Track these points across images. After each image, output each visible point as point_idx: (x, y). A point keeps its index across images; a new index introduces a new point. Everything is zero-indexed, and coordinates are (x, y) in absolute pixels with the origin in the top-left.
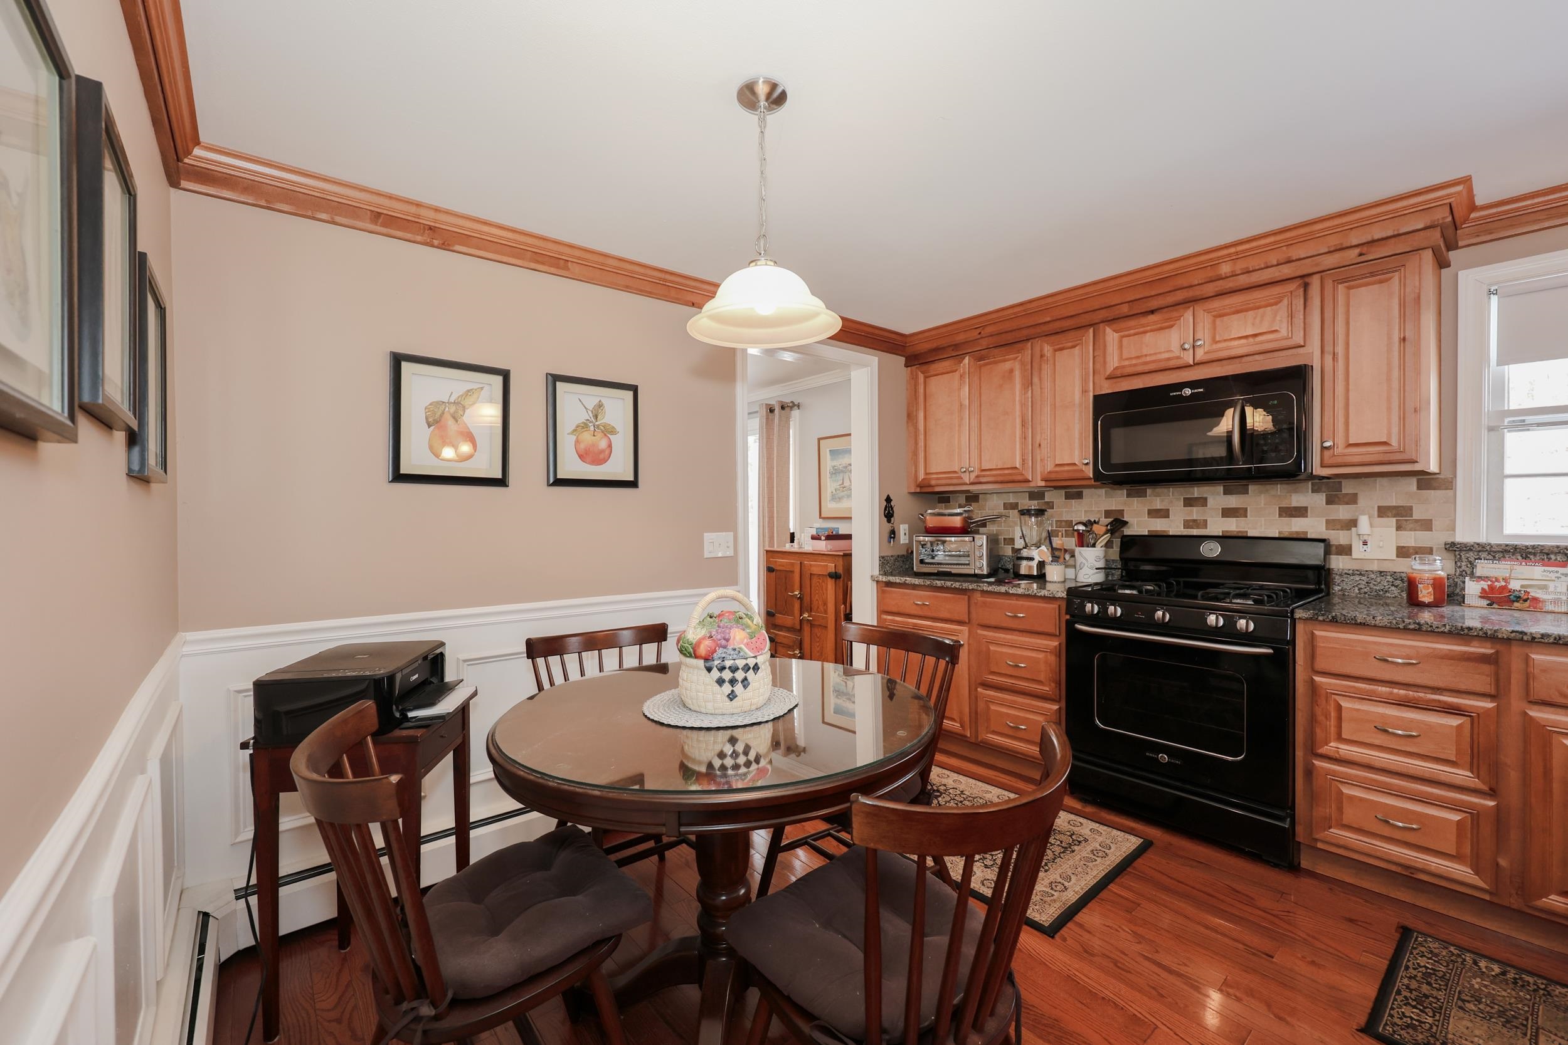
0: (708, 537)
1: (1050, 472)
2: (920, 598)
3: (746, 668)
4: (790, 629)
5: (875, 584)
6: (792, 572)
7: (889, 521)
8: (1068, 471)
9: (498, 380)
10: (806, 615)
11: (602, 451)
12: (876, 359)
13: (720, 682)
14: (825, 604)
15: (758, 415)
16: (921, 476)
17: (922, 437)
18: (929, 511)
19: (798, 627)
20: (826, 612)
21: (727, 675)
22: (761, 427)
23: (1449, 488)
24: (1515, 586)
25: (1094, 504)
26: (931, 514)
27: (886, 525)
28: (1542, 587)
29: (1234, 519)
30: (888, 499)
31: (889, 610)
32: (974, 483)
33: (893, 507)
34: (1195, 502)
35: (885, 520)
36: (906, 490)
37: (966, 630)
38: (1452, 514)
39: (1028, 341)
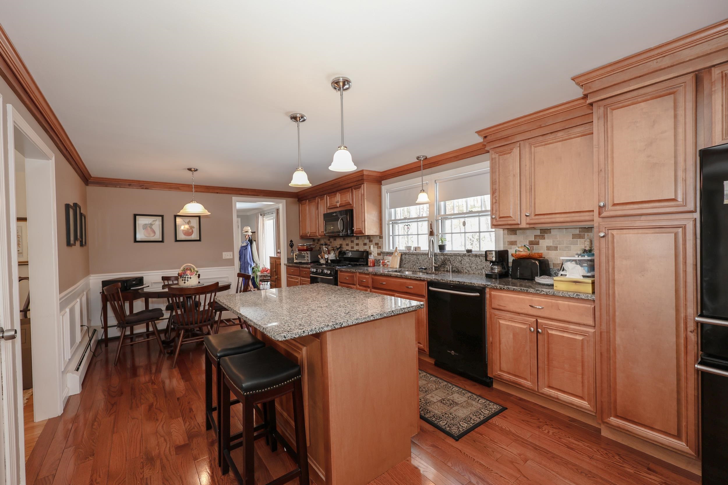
0: (224, 253)
1: (320, 234)
2: (292, 269)
3: (188, 278)
5: (286, 266)
6: (274, 263)
7: (292, 247)
8: (324, 234)
9: (161, 218)
10: (276, 276)
11: (190, 233)
12: (285, 201)
13: (183, 280)
15: (275, 212)
16: (301, 234)
17: (301, 223)
18: (300, 244)
19: (275, 280)
21: (184, 279)
22: (276, 216)
23: (383, 238)
24: (386, 261)
25: (338, 243)
26: (301, 246)
27: (290, 249)
28: (389, 262)
29: (357, 246)
30: (291, 241)
31: (288, 273)
32: (309, 236)
33: (293, 243)
34: (352, 242)
35: (290, 247)
36: (299, 238)
37: (299, 278)
38: (383, 245)
39: (316, 197)
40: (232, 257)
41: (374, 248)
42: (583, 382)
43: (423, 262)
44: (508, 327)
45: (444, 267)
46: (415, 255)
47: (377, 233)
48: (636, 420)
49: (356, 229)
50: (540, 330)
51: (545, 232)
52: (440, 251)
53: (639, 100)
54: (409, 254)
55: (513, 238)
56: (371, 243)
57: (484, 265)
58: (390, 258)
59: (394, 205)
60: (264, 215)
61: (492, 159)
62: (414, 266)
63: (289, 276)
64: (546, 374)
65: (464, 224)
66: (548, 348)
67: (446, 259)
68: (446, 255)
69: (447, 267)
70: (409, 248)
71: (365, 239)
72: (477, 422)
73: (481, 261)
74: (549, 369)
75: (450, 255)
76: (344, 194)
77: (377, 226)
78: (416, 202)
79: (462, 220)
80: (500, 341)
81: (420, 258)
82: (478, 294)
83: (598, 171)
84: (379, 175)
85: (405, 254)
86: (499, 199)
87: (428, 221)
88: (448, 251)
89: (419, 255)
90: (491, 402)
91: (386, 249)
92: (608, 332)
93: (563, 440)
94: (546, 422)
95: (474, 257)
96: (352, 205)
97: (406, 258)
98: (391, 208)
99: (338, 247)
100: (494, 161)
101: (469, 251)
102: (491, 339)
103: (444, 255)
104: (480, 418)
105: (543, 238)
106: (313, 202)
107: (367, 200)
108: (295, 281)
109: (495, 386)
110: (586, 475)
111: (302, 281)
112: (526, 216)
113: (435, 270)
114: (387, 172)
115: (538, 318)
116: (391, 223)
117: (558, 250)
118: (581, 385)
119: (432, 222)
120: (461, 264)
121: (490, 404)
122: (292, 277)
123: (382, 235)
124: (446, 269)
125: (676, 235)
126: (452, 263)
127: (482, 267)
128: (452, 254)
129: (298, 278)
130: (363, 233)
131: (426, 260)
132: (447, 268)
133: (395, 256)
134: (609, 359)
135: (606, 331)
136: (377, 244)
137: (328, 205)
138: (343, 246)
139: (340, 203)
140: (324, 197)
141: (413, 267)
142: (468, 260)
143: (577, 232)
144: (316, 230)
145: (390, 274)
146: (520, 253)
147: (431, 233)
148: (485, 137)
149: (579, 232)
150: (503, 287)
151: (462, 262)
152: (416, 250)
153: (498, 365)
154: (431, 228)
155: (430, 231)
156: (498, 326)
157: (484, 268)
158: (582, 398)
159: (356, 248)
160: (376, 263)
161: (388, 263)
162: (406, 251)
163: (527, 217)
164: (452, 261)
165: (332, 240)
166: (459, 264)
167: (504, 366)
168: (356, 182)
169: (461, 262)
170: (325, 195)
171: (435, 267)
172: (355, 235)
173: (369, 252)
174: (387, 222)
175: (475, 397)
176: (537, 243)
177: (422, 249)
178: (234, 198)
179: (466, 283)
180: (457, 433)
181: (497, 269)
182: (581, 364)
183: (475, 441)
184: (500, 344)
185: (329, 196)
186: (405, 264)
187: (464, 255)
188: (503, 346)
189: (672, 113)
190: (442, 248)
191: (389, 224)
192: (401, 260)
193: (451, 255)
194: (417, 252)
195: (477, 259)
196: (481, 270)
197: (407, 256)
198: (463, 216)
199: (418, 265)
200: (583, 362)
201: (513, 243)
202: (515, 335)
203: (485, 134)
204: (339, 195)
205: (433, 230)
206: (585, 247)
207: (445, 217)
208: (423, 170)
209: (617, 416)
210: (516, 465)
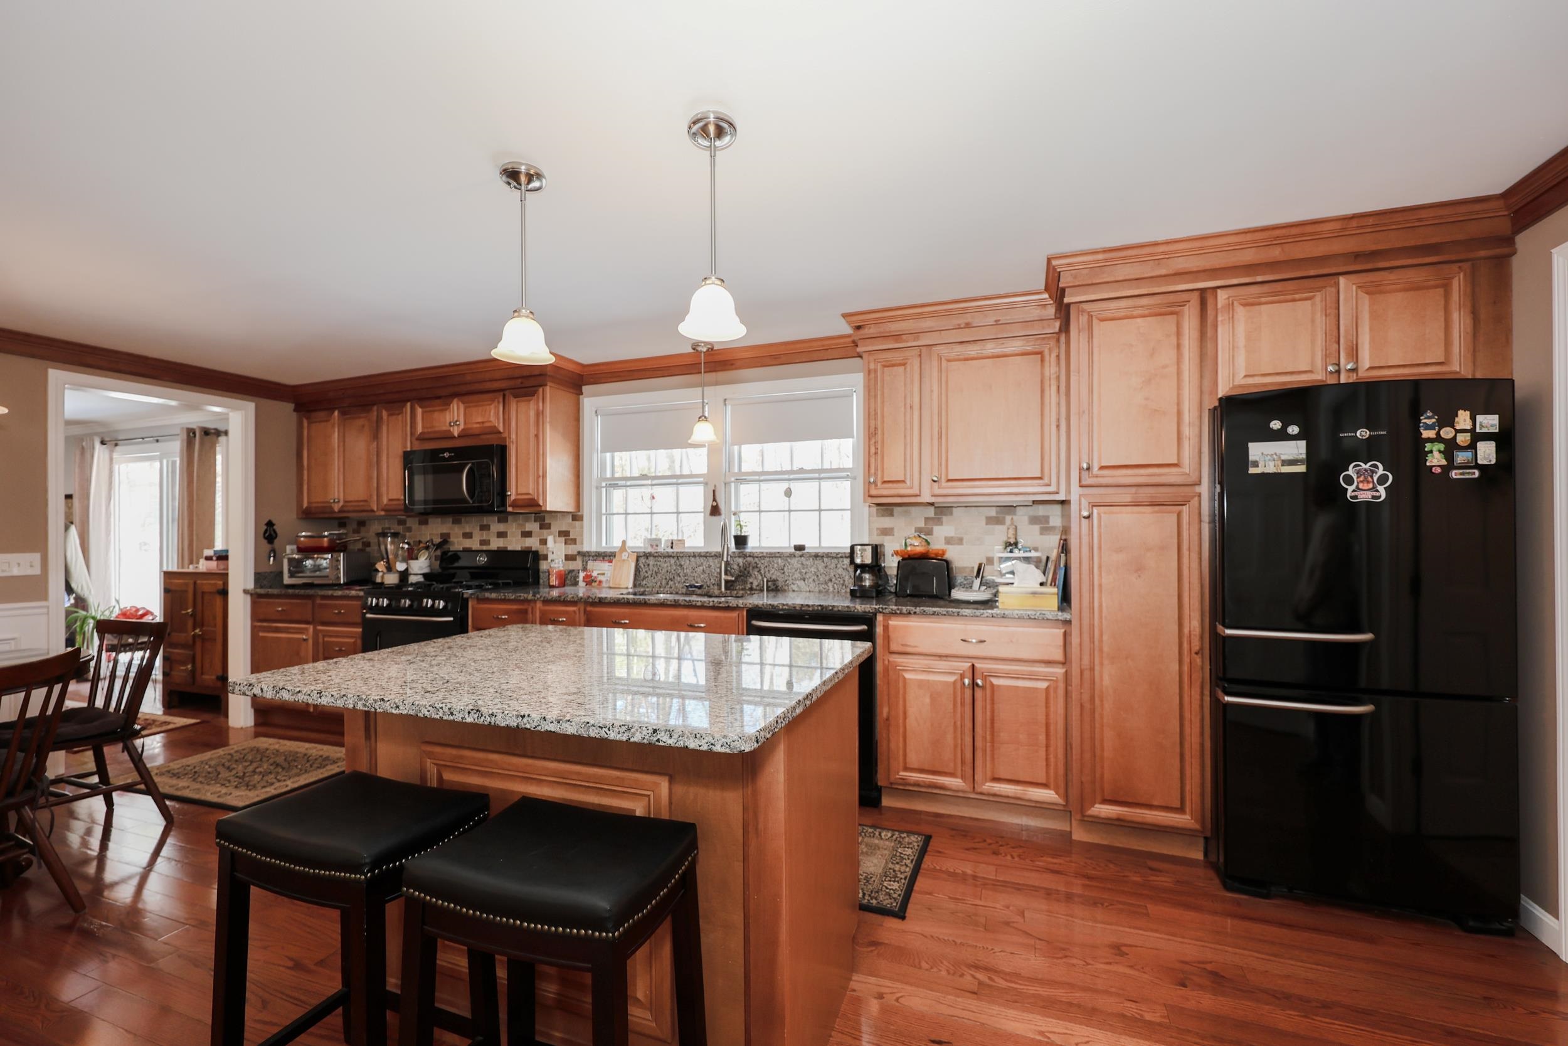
1: (386, 505)
2: (281, 605)
4: (184, 646)
5: (248, 598)
6: (186, 591)
7: (271, 541)
8: (396, 505)
10: (197, 631)
12: (252, 405)
14: (215, 618)
15: (179, 437)
16: (305, 505)
17: (305, 472)
18: (304, 534)
19: (191, 642)
20: (215, 626)
22: (182, 450)
23: (582, 520)
24: (595, 574)
25: (435, 529)
26: (304, 537)
27: (266, 546)
28: (603, 574)
29: (502, 539)
30: (270, 524)
31: (259, 618)
32: (340, 511)
33: (275, 531)
34: (485, 528)
35: (266, 541)
36: (294, 516)
37: (311, 628)
38: (582, 535)
39: (374, 405)
40: (37, 571)
41: (555, 542)
42: (1047, 759)
43: (692, 572)
44: (921, 684)
45: (745, 582)
46: (674, 557)
47: (570, 508)
48: (1130, 800)
49: (517, 494)
50: (979, 682)
51: (942, 510)
52: (737, 548)
53: (1135, 313)
54: (656, 556)
55: (886, 522)
56: (545, 531)
57: (832, 574)
58: (604, 566)
59: (614, 444)
60: (116, 445)
61: (869, 372)
62: (671, 583)
63: (259, 624)
64: (988, 758)
65: (788, 493)
66: (993, 712)
67: (749, 564)
68: (750, 556)
69: (751, 580)
70: (655, 542)
71: (527, 520)
72: (909, 874)
73: (826, 567)
74: (993, 751)
75: (761, 555)
76: (476, 406)
77: (571, 489)
78: (689, 441)
79: (784, 486)
80: (905, 713)
81: (685, 562)
82: (865, 627)
83: (1079, 413)
84: (577, 370)
85: (647, 555)
86: (883, 446)
87: (706, 484)
88: (753, 548)
89: (684, 558)
90: (901, 832)
91: (590, 544)
92: (1092, 669)
93: (1037, 863)
94: (997, 842)
95: (811, 559)
96: (503, 435)
97: (649, 565)
98: (604, 451)
99: (437, 540)
100: (872, 375)
101: (799, 548)
102: (885, 710)
103: (745, 556)
104: (907, 866)
105: (939, 522)
106: (360, 418)
107: (550, 426)
108: (290, 639)
109: (886, 802)
110: (1102, 904)
111: (324, 636)
112: (934, 481)
113: (726, 588)
114: (601, 367)
115: (974, 661)
116: (604, 484)
117: (965, 543)
118: (1044, 763)
119: (715, 486)
120: (783, 573)
121: (903, 835)
122: (277, 627)
123: (579, 511)
124: (749, 586)
125: (1179, 515)
126: (762, 572)
127: (827, 578)
128: (765, 554)
129: (306, 629)
130: (540, 506)
131: (701, 568)
132: (751, 583)
133: (624, 560)
134: (1093, 711)
135: (1088, 667)
136: (564, 534)
137: (419, 429)
138: (452, 539)
139: (462, 427)
140: (405, 406)
141: (667, 584)
142: (799, 565)
143: (993, 512)
144: (371, 496)
145: (628, 599)
146: (913, 548)
147: (715, 511)
148: (858, 328)
149: (997, 513)
150: (915, 610)
151: (785, 569)
152: (672, 547)
153: (901, 758)
154: (714, 500)
155: (713, 506)
156: (901, 685)
157: (831, 580)
158: (1045, 786)
159: (496, 544)
160: (567, 579)
161: (600, 578)
162: (645, 548)
163: (935, 484)
164: (762, 567)
165: (412, 523)
166: (779, 574)
167: (913, 759)
168: (520, 380)
169: (783, 569)
170: (409, 404)
171: (727, 582)
172: (510, 509)
173: (540, 553)
174: (594, 484)
175: (870, 830)
176: (930, 532)
177: (686, 545)
178: (56, 376)
179: (838, 607)
180: (895, 904)
181: (869, 579)
182: (1043, 730)
183: (930, 909)
184: (905, 718)
185: (421, 407)
186: (645, 578)
187: (792, 556)
188: (911, 722)
189: (1174, 340)
190: (741, 541)
191: (598, 488)
192: (637, 570)
193: (762, 557)
194: (676, 549)
195: (818, 562)
196: (826, 583)
197: (651, 561)
198: (786, 476)
199: (679, 579)
200: (1047, 725)
201: (887, 532)
202: (934, 698)
203: (859, 322)
204: (462, 406)
205: (719, 505)
206: (1009, 538)
207: (742, 479)
208: (705, 372)
209: (1105, 801)
210: (1015, 925)
